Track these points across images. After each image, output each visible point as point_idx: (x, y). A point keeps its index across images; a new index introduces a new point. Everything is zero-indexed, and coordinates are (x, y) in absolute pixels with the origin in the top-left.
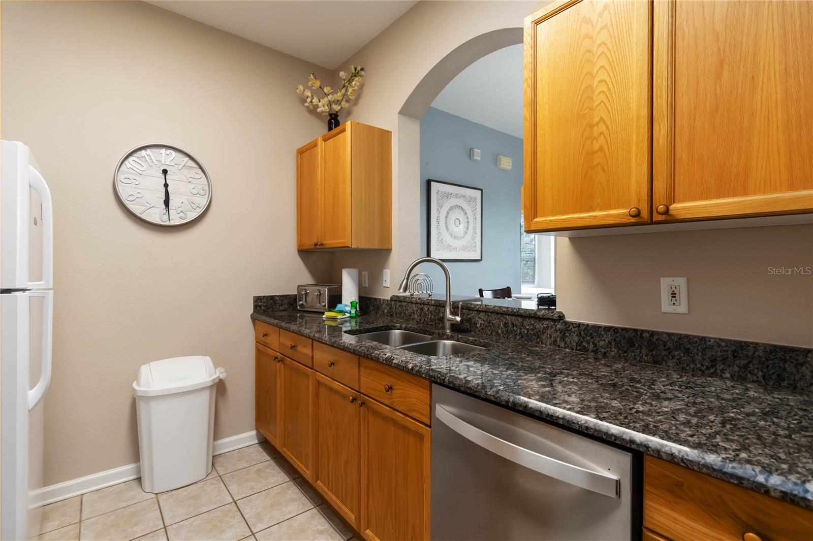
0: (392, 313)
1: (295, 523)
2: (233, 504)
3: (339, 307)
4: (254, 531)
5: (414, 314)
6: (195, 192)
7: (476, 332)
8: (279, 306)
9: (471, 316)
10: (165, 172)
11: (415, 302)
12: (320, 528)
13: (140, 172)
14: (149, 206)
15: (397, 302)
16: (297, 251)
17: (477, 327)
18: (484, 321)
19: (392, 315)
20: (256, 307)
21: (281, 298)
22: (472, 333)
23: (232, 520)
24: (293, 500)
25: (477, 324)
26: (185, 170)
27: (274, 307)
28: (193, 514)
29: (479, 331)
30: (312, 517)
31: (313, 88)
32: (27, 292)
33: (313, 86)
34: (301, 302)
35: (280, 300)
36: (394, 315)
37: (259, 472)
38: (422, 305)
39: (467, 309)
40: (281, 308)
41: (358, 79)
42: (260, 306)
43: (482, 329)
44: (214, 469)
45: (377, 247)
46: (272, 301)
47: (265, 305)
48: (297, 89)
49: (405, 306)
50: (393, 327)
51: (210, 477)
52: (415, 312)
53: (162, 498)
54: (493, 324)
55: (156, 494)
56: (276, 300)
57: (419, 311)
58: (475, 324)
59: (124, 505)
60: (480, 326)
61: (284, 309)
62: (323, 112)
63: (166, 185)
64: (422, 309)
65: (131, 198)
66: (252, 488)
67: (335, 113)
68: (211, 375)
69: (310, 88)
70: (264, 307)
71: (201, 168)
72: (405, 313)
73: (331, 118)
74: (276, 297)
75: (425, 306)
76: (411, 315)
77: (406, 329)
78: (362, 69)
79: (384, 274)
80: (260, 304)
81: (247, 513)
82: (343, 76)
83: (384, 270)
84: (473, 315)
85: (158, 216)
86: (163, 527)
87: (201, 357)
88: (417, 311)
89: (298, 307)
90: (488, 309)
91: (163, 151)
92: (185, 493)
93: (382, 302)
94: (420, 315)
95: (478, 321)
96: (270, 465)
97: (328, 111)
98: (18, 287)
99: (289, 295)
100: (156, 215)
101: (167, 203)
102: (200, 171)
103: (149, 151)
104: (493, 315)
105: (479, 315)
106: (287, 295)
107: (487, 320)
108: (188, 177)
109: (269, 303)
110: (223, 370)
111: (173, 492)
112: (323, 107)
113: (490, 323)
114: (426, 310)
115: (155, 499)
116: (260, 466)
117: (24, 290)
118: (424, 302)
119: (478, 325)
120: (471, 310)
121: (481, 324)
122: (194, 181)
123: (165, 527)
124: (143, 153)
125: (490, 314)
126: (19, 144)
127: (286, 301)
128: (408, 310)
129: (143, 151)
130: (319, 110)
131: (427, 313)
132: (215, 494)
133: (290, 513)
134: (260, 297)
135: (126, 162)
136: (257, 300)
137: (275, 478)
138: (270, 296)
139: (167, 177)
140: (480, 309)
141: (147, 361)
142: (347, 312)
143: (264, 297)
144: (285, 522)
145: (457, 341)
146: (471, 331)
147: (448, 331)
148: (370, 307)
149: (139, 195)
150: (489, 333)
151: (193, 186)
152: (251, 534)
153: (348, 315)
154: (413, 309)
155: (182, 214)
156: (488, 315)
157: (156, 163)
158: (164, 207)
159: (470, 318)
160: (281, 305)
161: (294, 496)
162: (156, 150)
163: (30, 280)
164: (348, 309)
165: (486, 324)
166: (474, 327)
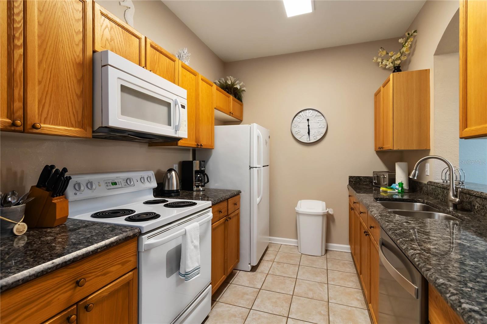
0: (428, 193)
1: (348, 290)
2: (326, 270)
3: (393, 186)
4: (329, 283)
5: (439, 195)
6: (320, 127)
7: (474, 213)
8: (363, 182)
9: (471, 200)
10: (308, 120)
11: (439, 187)
12: (359, 298)
13: (299, 122)
14: (302, 135)
15: (430, 186)
16: (375, 152)
17: (475, 209)
18: (480, 205)
19: (428, 194)
20: (350, 181)
21: (365, 178)
22: (472, 213)
23: (322, 275)
24: (353, 281)
25: (475, 206)
26: (316, 118)
27: (360, 183)
28: (310, 266)
29: (477, 212)
30: (358, 292)
31: (382, 56)
32: (257, 168)
33: (382, 55)
34: (375, 181)
35: (363, 179)
36: (429, 195)
37: (344, 264)
38: (443, 189)
39: (469, 194)
40: (364, 183)
41: (410, 40)
42: (352, 181)
43: (478, 210)
44: (326, 254)
45: (415, 148)
46: (359, 179)
47: (355, 181)
48: (373, 59)
49: (435, 189)
50: (418, 201)
51: (323, 257)
52: (440, 194)
53: (303, 256)
54: (485, 208)
55: (302, 254)
56: (362, 179)
57: (442, 193)
58: (474, 206)
59: (291, 252)
60: (478, 208)
61: (366, 184)
62: (390, 67)
63: (309, 126)
64: (443, 192)
65: (296, 133)
66: (337, 268)
67: (398, 65)
68: (323, 210)
69: (380, 57)
70: (354, 182)
71: (323, 115)
72: (434, 194)
73: (395, 69)
74: (361, 177)
75: (445, 190)
76: (437, 196)
77: (427, 204)
78: (415, 31)
79: (426, 166)
80: (352, 180)
81: (329, 276)
82: (402, 41)
83: (426, 164)
84: (473, 199)
85: (306, 139)
86: (299, 264)
87: (321, 201)
88: (441, 192)
89: (374, 184)
90: (482, 196)
91: (308, 111)
92: (311, 258)
93: (423, 185)
94: (442, 196)
95: (476, 204)
96: (351, 264)
97: (392, 66)
98: (254, 166)
99: (369, 177)
100: (305, 139)
101: (309, 133)
102: (322, 117)
103: (302, 113)
104: (485, 200)
105: (477, 200)
106: (368, 177)
107: (482, 204)
108: (317, 120)
109: (357, 180)
110: (332, 210)
111: (307, 256)
112: (390, 65)
113: (483, 207)
114: (446, 192)
115: (300, 255)
116: (346, 262)
117: (256, 168)
118: (444, 187)
119: (476, 208)
120: (471, 195)
121: (478, 206)
122: (320, 122)
123: (299, 265)
124: (300, 114)
125: (484, 200)
126: (255, 124)
127: (368, 180)
128: (436, 191)
129: (300, 113)
130: (387, 67)
131: (446, 195)
132: (321, 263)
133: (348, 285)
134: (352, 176)
135: (295, 119)
136: (350, 178)
137: (350, 270)
138: (358, 176)
139: (309, 122)
140: (476, 195)
141: (301, 199)
142: (396, 189)
143: (354, 176)
144: (344, 287)
145: (453, 216)
146: (471, 211)
147: (451, 208)
148: (418, 187)
149: (299, 131)
150: (483, 214)
151: (319, 124)
152: (327, 283)
153: (397, 191)
154: (439, 191)
155: (315, 137)
156: (482, 200)
157: (305, 117)
158: (308, 135)
159: (471, 202)
160: (365, 182)
161: (354, 280)
162: (305, 112)
163: (258, 165)
164: (397, 187)
165: (481, 207)
166: (473, 208)
